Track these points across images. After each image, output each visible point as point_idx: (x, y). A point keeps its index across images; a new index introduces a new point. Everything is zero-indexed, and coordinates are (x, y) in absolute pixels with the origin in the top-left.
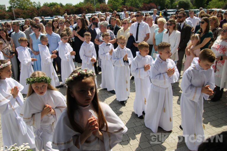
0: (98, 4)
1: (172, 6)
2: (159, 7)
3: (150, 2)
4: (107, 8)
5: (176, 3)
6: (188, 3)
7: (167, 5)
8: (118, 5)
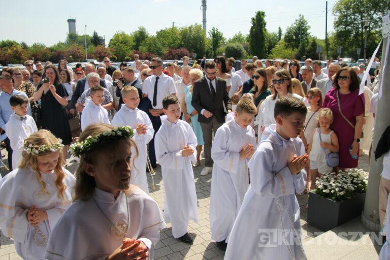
0: (92, 46)
1: (215, 53)
2: (195, 55)
3: (180, 46)
4: (107, 54)
5: (222, 48)
6: (240, 50)
7: (207, 53)
8: (127, 50)
